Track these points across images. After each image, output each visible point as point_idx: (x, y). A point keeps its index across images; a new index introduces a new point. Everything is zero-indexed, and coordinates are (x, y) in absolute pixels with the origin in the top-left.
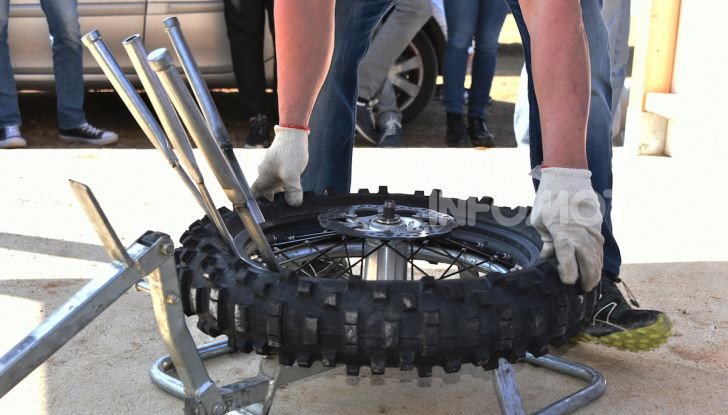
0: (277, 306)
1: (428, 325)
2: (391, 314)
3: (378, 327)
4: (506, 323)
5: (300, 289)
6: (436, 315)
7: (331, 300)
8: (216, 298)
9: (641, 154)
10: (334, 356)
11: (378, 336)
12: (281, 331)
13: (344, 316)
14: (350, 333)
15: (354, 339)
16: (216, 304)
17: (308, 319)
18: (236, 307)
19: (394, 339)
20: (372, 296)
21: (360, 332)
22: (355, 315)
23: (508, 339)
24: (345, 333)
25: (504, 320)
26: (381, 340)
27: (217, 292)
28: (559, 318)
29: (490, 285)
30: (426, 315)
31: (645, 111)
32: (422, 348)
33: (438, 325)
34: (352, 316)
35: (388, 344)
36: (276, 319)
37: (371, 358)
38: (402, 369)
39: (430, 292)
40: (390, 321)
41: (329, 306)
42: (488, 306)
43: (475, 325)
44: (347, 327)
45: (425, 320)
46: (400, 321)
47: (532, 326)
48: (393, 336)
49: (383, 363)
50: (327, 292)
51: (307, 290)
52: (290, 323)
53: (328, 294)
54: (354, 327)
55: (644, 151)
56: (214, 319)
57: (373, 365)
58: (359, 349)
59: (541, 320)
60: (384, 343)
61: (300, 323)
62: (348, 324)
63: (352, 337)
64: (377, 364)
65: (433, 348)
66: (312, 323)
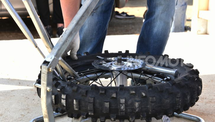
0: (92, 99)
1: (152, 102)
2: (137, 99)
3: (133, 104)
4: (178, 99)
5: (101, 92)
6: (154, 98)
7: (114, 95)
8: (65, 98)
9: (198, 34)
10: (115, 117)
11: (133, 108)
12: (94, 108)
13: (119, 101)
14: (123, 107)
15: (124, 110)
16: (65, 100)
17: (105, 103)
18: (75, 101)
19: (139, 108)
20: (129, 93)
21: (126, 106)
22: (124, 100)
23: (179, 105)
24: (120, 107)
25: (178, 98)
26: (134, 109)
27: (65, 96)
28: (194, 96)
29: (171, 85)
30: (151, 98)
31: (199, 18)
32: (149, 111)
33: (155, 102)
34: (123, 101)
35: (137, 110)
36: (92, 104)
37: (130, 116)
38: (141, 120)
39: (150, 89)
40: (138, 102)
41: (113, 97)
42: (172, 93)
43: (168, 101)
44: (121, 105)
45: (150, 100)
46: (141, 101)
47: (186, 99)
48: (138, 107)
49: (134, 118)
50: (112, 92)
51: (104, 92)
52: (97, 105)
53: (112, 93)
54: (124, 105)
55: (199, 33)
56: (64, 106)
57: (130, 119)
58: (126, 113)
59: (189, 97)
60: (135, 110)
61: (102, 105)
62: (121, 104)
63: (123, 109)
64: (132, 118)
65: (154, 111)
66: (107, 105)
